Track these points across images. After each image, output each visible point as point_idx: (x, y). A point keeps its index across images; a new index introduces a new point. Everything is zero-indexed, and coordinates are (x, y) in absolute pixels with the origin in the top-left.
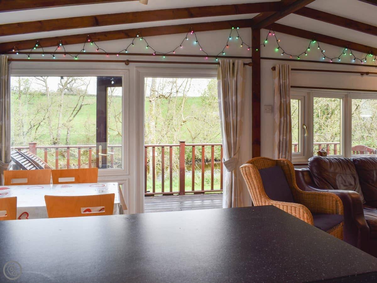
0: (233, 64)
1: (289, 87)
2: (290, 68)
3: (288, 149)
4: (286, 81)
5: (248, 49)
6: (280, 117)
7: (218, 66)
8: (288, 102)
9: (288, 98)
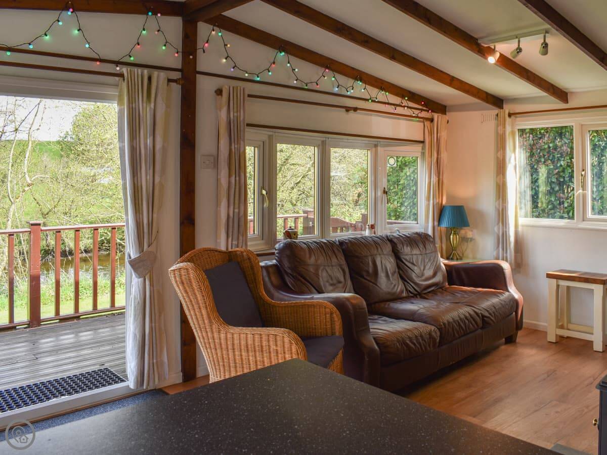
0: (150, 79)
1: (244, 125)
2: (247, 93)
3: (242, 229)
4: (239, 114)
5: (176, 55)
6: (230, 176)
7: (119, 80)
8: (242, 150)
9: (242, 142)
